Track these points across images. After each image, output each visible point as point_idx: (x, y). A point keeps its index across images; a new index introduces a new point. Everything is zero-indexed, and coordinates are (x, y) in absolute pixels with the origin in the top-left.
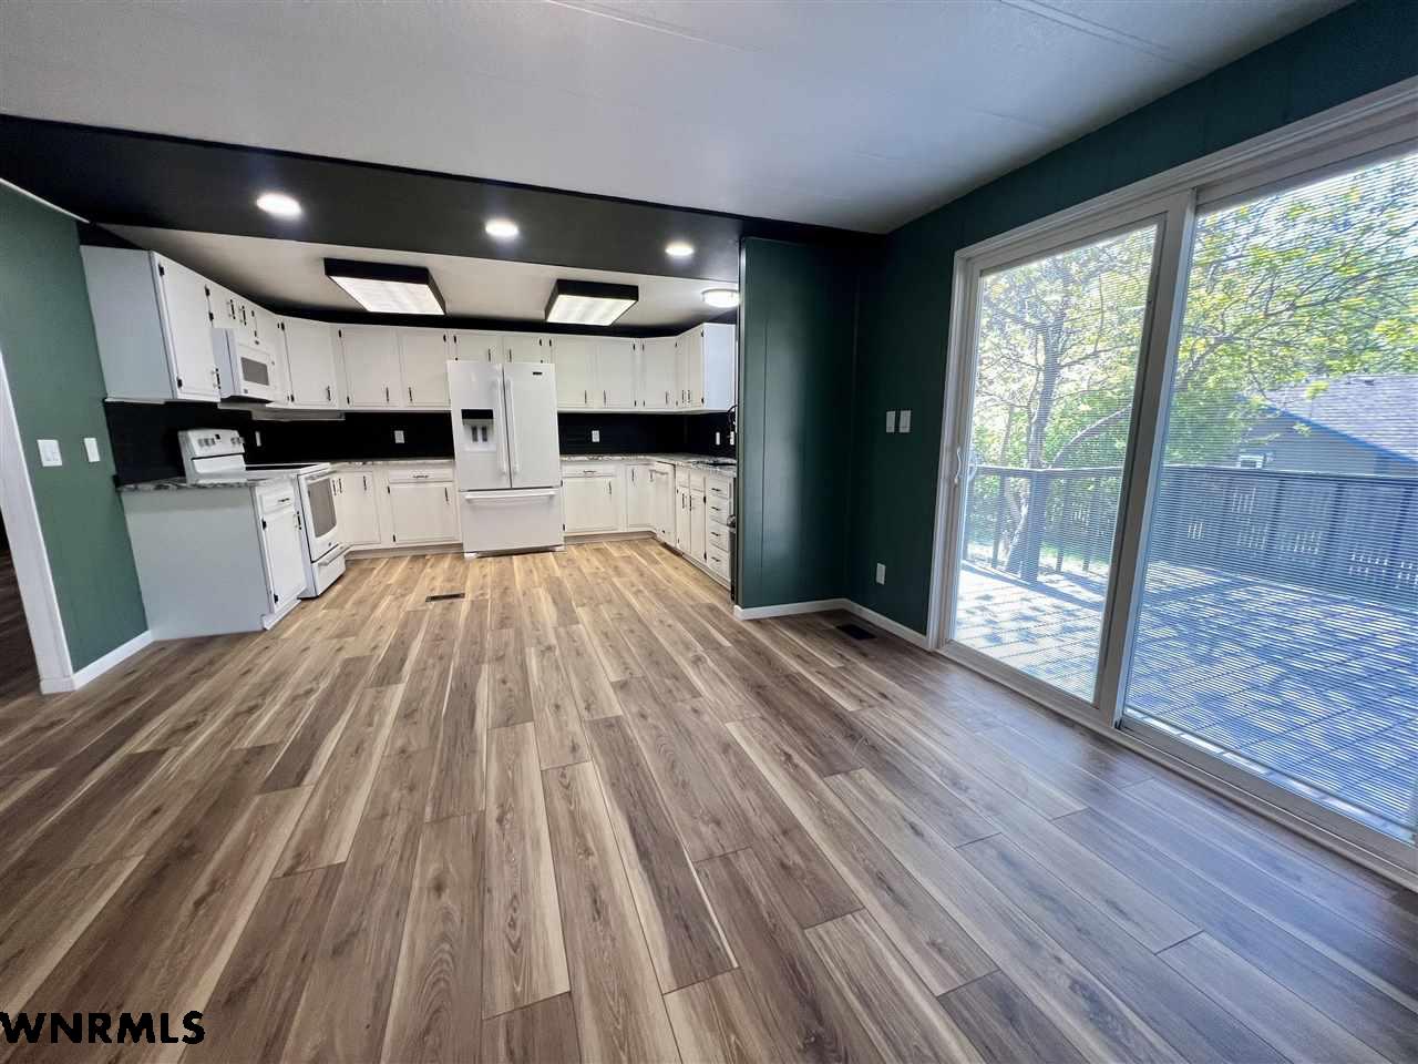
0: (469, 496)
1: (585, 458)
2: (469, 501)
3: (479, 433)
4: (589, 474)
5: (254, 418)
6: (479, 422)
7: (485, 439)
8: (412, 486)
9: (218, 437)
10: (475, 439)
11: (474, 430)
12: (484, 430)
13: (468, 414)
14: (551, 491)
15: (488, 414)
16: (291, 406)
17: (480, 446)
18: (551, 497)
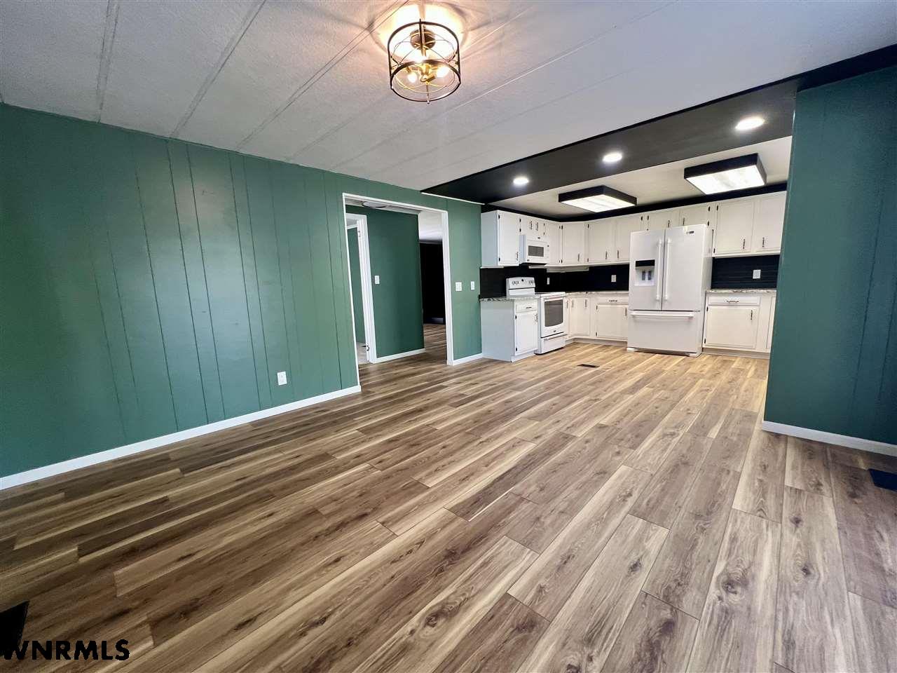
0: (634, 313)
1: (730, 291)
2: (634, 316)
3: (647, 274)
4: (730, 304)
5: (548, 272)
6: (647, 268)
7: (649, 279)
8: (609, 306)
9: (523, 280)
10: (643, 279)
11: (644, 273)
12: (650, 273)
13: (639, 264)
14: (691, 314)
15: (651, 263)
16: (561, 265)
17: (646, 283)
18: (691, 318)
